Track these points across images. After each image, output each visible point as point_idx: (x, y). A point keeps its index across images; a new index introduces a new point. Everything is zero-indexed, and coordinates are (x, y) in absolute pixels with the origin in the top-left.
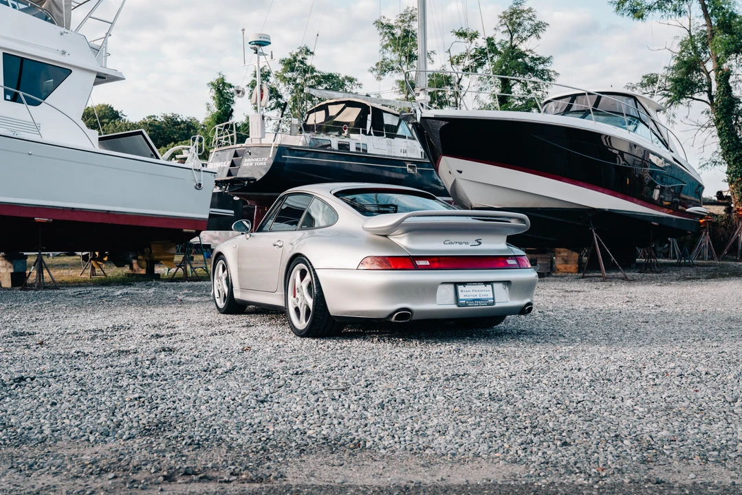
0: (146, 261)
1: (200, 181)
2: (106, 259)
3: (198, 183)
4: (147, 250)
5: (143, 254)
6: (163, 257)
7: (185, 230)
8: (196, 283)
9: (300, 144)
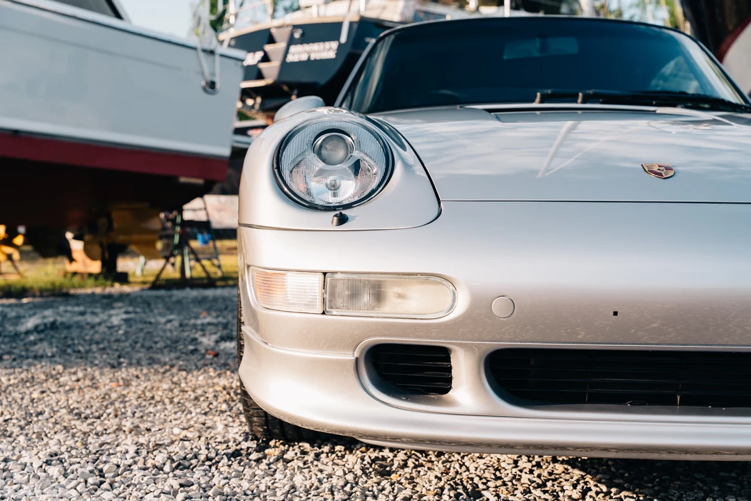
0: (101, 245)
1: (213, 74)
2: (19, 240)
3: (209, 78)
4: (102, 222)
5: (93, 229)
6: (135, 237)
7: (183, 180)
8: (210, 293)
9: (396, 18)
